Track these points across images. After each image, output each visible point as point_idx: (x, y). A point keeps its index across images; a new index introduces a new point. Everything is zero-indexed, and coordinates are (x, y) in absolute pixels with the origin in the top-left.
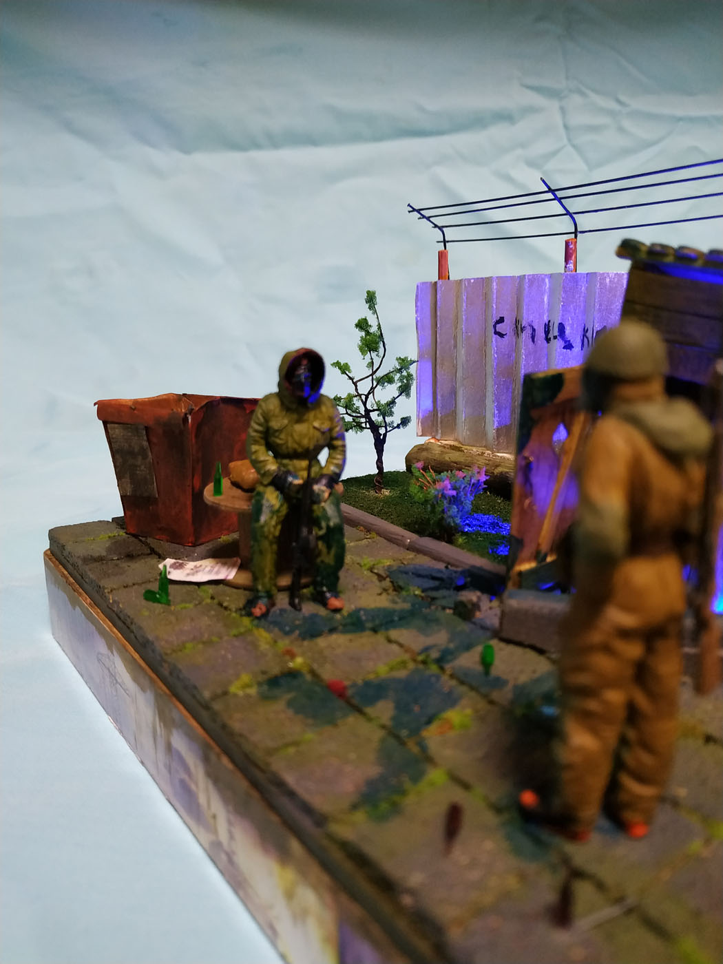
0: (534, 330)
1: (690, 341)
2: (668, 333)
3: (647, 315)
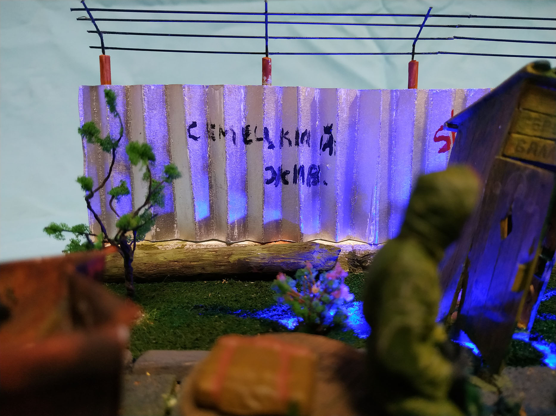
0: (234, 133)
2: (554, 134)
3: (539, 120)
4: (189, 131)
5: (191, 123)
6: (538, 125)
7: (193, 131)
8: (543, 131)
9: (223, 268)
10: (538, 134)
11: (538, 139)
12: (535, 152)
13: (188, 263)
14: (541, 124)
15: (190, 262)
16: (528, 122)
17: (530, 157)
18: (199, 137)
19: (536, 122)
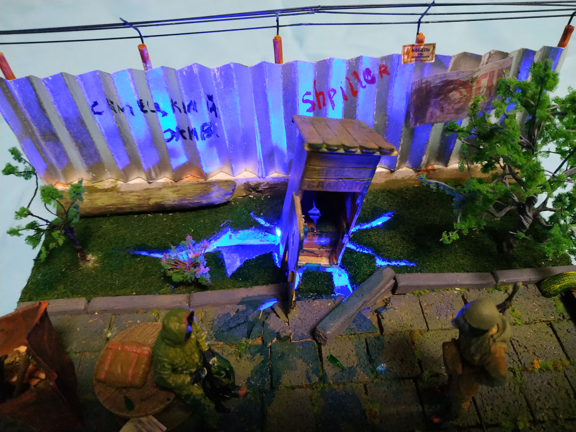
0: (131, 108)
1: (348, 178)
2: (335, 176)
3: (323, 170)
4: (93, 110)
5: (93, 103)
7: (96, 109)
8: (327, 175)
9: (146, 208)
10: (323, 177)
11: (323, 180)
12: (323, 187)
13: (120, 206)
14: (325, 172)
15: (121, 205)
16: (314, 172)
17: (320, 189)
18: (103, 112)
19: (321, 172)
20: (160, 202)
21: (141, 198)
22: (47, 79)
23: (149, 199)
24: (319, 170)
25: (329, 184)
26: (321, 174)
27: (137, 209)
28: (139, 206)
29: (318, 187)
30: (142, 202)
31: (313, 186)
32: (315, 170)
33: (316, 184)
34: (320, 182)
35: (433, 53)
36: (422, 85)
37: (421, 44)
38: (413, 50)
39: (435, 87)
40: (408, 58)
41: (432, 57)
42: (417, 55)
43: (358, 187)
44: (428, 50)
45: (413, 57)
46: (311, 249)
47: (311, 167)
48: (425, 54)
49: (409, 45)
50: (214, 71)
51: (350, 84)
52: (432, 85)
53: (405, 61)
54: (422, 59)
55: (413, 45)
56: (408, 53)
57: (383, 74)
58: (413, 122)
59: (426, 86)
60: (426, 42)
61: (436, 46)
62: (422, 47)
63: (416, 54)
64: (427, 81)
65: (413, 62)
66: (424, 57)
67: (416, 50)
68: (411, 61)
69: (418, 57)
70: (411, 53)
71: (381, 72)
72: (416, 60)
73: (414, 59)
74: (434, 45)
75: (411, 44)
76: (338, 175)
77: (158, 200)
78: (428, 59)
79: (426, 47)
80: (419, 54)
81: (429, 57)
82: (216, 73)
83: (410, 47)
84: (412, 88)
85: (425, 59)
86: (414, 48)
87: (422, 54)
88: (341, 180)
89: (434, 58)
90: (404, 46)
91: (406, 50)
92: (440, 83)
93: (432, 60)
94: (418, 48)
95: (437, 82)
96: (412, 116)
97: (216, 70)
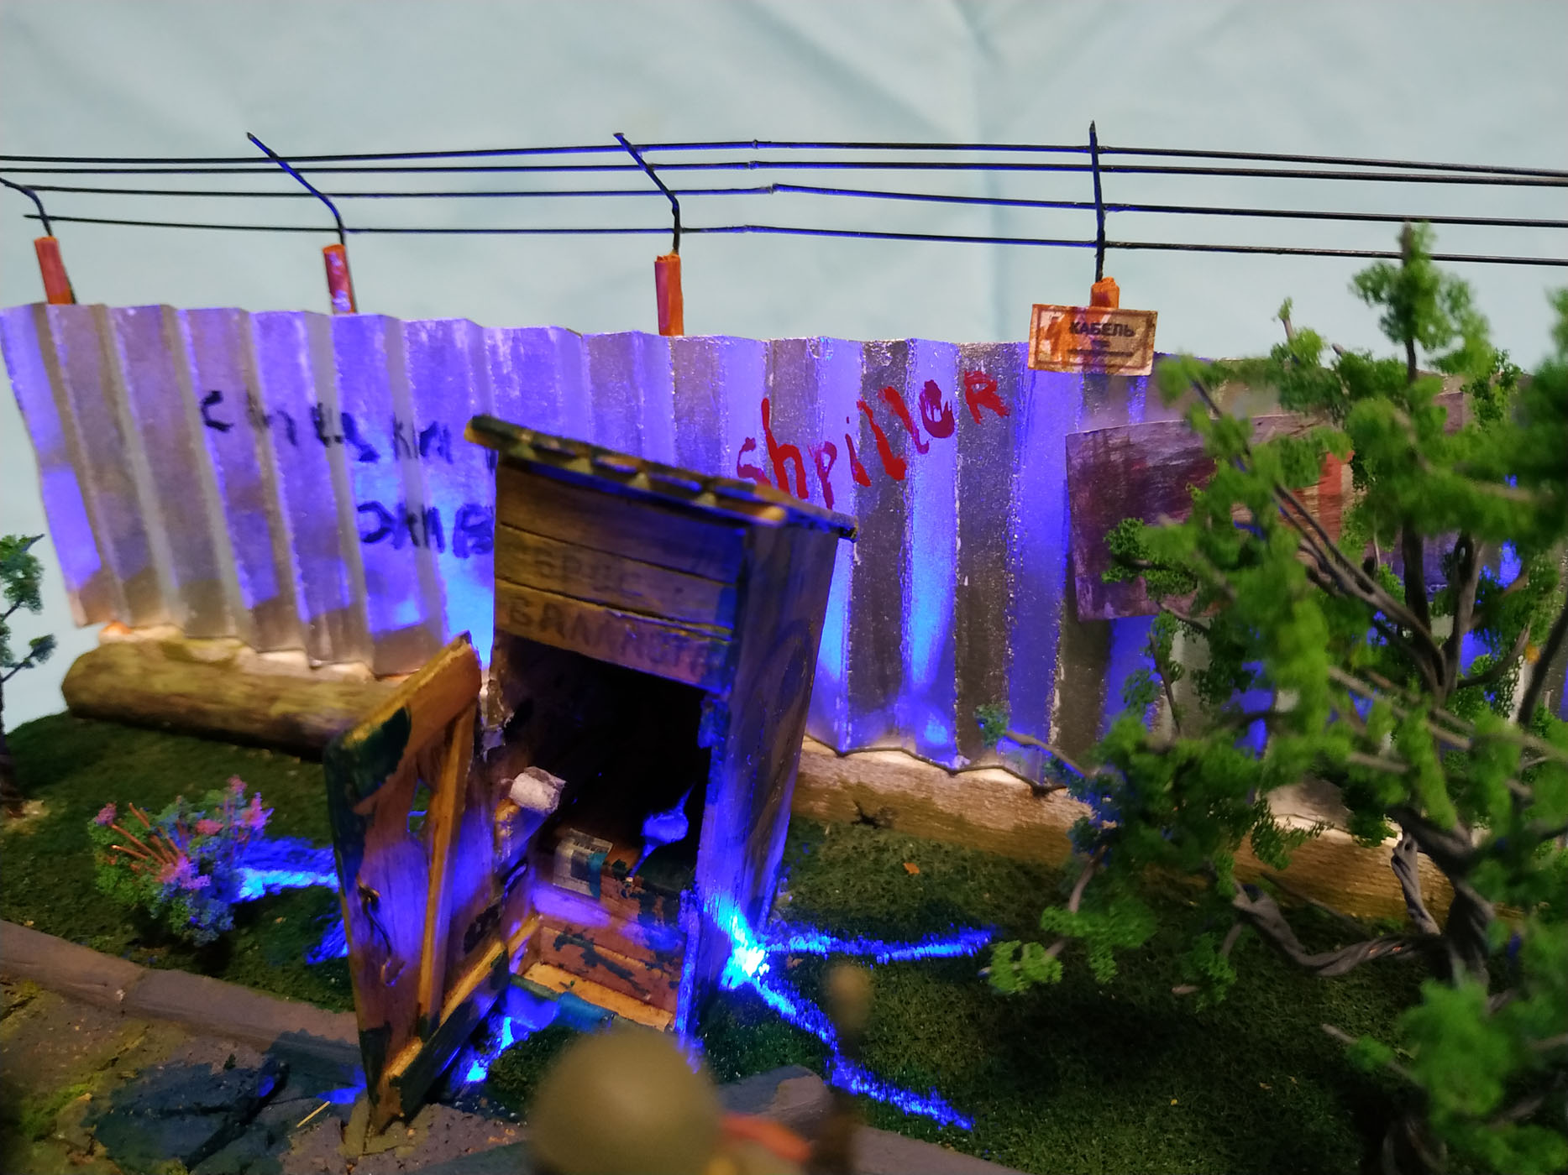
0: (290, 421)
1: (640, 606)
2: (596, 589)
3: (549, 554)
4: (204, 411)
5: (207, 394)
6: (550, 565)
7: (215, 411)
8: (565, 579)
9: (259, 726)
10: (556, 586)
11: (560, 597)
12: (560, 629)
13: (201, 704)
14: (557, 562)
15: (207, 702)
16: (521, 556)
17: (550, 638)
18: (232, 425)
19: (543, 558)
20: (296, 714)
21: (257, 692)
22: (123, 311)
23: (273, 699)
24: (538, 550)
25: (580, 618)
26: (546, 570)
27: (237, 725)
28: (245, 715)
29: (544, 624)
30: (253, 705)
31: (529, 621)
32: (524, 548)
33: (536, 613)
34: (548, 606)
35: (1146, 344)
36: (1108, 452)
37: (1103, 309)
38: (1073, 329)
39: (1163, 469)
40: (1054, 350)
41: (1144, 359)
42: (1088, 346)
43: (686, 658)
44: (1128, 332)
45: (1074, 352)
46: (621, 957)
47: (510, 529)
48: (1117, 343)
49: (1057, 309)
50: (492, 337)
51: (875, 428)
52: (1150, 463)
53: (1041, 357)
54: (1107, 360)
55: (1074, 311)
56: (1053, 333)
57: (981, 408)
58: (1090, 596)
59: (1128, 463)
60: (1126, 302)
61: (1160, 323)
62: (1105, 319)
63: (1085, 342)
64: (1128, 445)
65: (1077, 370)
66: (1112, 354)
67: (1086, 329)
68: (1065, 364)
69: (1093, 353)
70: (1066, 337)
71: (972, 399)
72: (1085, 365)
73: (1079, 360)
74: (1150, 319)
75: (1069, 304)
76: (607, 588)
77: (292, 708)
78: (1129, 363)
79: (1119, 320)
80: (1094, 342)
81: (1130, 355)
82: (500, 344)
83: (1061, 317)
84: (1069, 459)
85: (1118, 361)
86: (1078, 321)
87: (1106, 344)
88: (618, 613)
89: (1150, 362)
90: (1041, 309)
91: (1046, 322)
92: (1178, 456)
93: (1143, 366)
94: (1092, 320)
95: (1168, 451)
96: (1080, 569)
97: (499, 337)
